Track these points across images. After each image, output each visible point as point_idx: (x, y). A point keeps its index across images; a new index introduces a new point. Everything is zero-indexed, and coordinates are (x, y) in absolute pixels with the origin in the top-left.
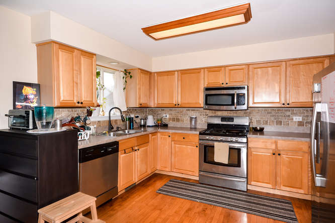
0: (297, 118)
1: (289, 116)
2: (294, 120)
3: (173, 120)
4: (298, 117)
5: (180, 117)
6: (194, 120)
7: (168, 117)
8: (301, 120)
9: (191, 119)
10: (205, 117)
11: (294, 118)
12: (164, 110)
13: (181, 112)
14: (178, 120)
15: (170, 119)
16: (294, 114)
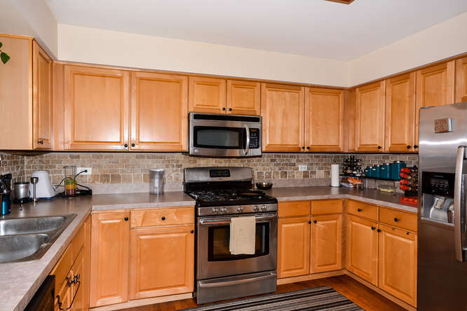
0: (303, 168)
1: (294, 165)
2: (300, 170)
3: (105, 178)
4: (303, 166)
5: (123, 171)
6: (157, 176)
7: (90, 172)
8: (306, 170)
9: (152, 174)
10: (176, 171)
11: (300, 166)
12: (78, 157)
13: (124, 161)
14: (115, 178)
15: (95, 177)
16: (300, 161)
